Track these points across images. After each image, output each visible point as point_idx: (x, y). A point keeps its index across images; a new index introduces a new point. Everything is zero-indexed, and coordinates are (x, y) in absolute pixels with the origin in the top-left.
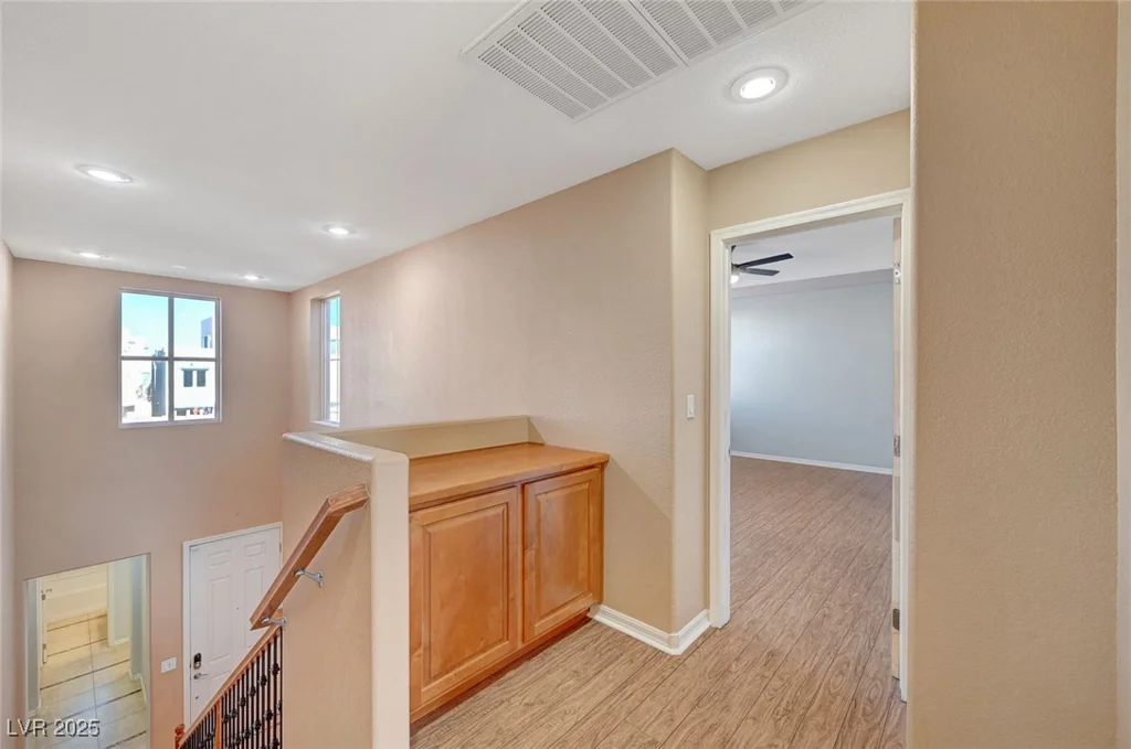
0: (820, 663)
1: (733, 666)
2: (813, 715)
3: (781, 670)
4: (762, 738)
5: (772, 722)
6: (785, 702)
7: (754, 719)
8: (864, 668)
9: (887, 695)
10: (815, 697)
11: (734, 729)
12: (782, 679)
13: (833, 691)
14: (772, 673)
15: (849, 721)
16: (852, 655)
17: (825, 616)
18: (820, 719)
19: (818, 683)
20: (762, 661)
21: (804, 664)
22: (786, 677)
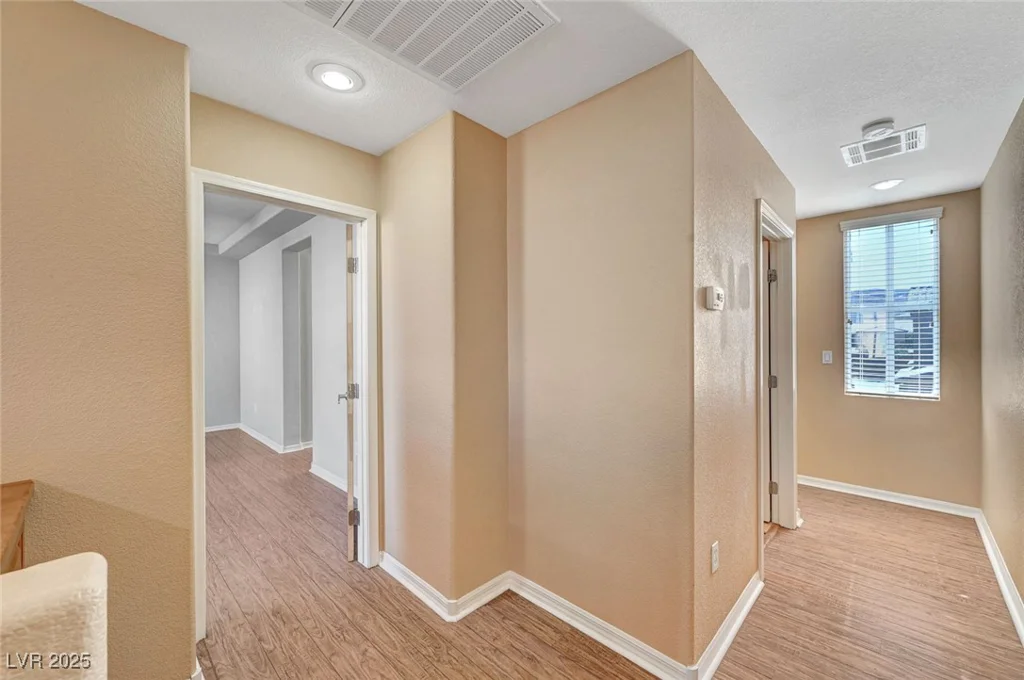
0: (310, 589)
1: (266, 646)
2: (353, 617)
3: (298, 614)
4: (354, 656)
5: (343, 644)
6: (331, 628)
7: (333, 654)
8: (332, 570)
9: (361, 572)
10: (338, 607)
11: (334, 673)
12: (308, 618)
13: (341, 595)
14: (295, 622)
15: (371, 602)
16: (316, 569)
17: (265, 562)
18: (358, 614)
19: (328, 600)
20: (278, 623)
21: (304, 598)
22: (308, 614)
